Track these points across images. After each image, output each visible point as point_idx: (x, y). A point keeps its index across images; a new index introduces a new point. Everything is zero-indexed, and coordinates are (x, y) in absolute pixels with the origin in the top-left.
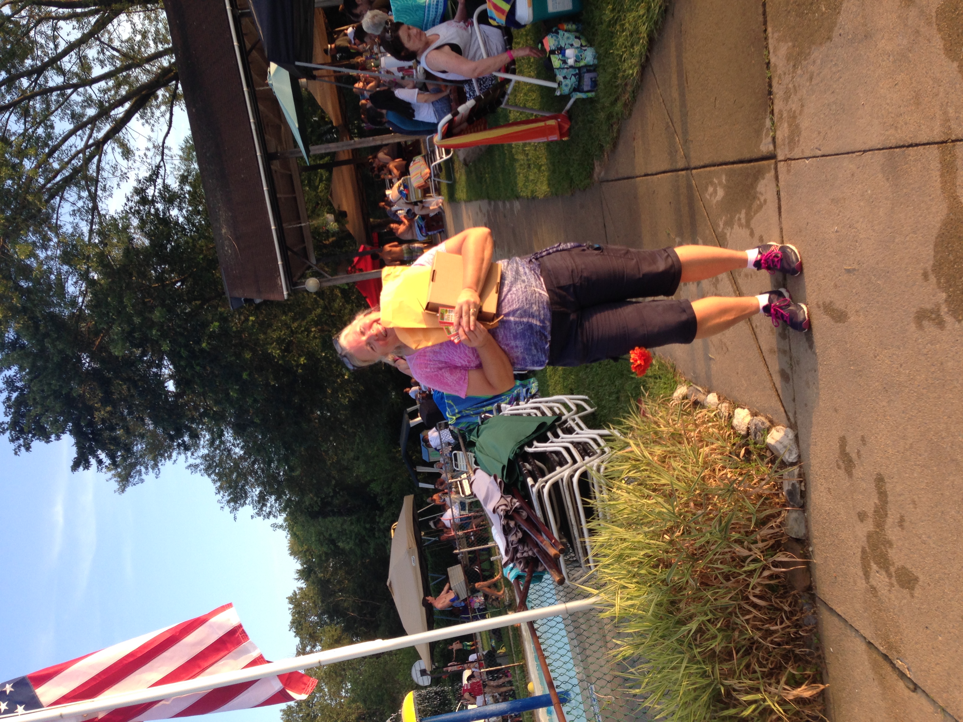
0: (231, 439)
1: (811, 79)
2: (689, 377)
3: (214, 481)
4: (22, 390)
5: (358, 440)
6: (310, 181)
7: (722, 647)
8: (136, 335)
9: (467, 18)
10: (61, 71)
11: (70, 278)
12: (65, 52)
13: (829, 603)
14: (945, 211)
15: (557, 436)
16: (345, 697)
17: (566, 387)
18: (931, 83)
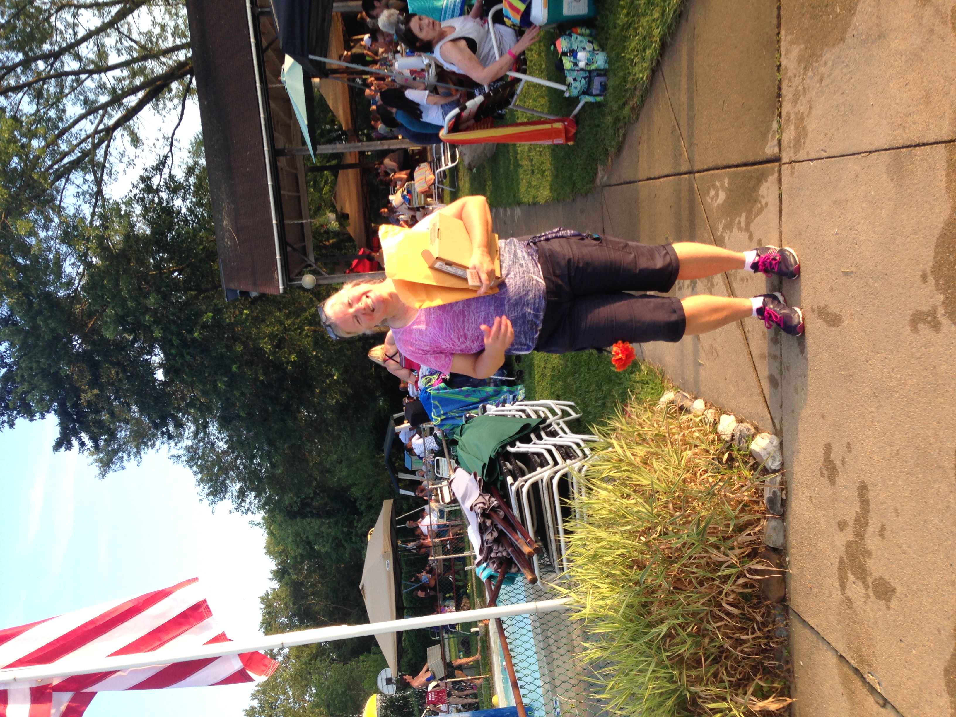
0: (216, 433)
1: (821, 80)
2: (677, 383)
3: (196, 473)
4: (11, 367)
5: (342, 444)
6: (315, 182)
7: (691, 654)
8: (129, 319)
9: (482, 15)
10: (78, 57)
11: (68, 259)
12: (85, 39)
13: (802, 615)
14: (949, 211)
15: (540, 438)
16: (309, 701)
17: (553, 393)
18: (942, 81)
